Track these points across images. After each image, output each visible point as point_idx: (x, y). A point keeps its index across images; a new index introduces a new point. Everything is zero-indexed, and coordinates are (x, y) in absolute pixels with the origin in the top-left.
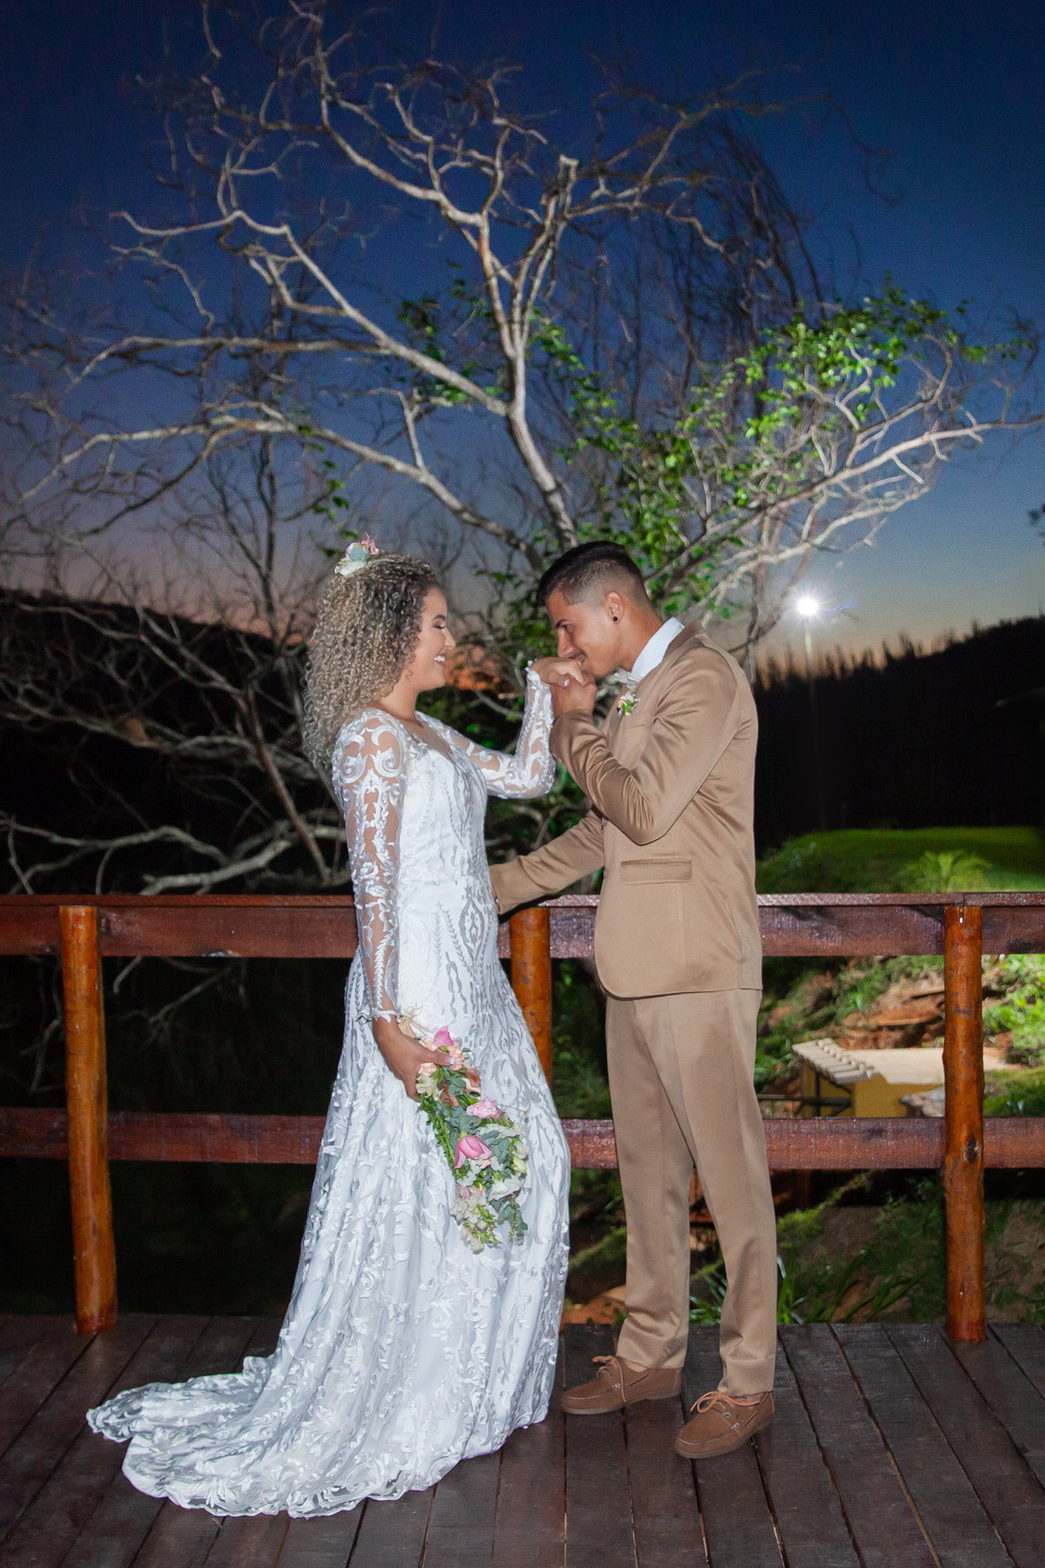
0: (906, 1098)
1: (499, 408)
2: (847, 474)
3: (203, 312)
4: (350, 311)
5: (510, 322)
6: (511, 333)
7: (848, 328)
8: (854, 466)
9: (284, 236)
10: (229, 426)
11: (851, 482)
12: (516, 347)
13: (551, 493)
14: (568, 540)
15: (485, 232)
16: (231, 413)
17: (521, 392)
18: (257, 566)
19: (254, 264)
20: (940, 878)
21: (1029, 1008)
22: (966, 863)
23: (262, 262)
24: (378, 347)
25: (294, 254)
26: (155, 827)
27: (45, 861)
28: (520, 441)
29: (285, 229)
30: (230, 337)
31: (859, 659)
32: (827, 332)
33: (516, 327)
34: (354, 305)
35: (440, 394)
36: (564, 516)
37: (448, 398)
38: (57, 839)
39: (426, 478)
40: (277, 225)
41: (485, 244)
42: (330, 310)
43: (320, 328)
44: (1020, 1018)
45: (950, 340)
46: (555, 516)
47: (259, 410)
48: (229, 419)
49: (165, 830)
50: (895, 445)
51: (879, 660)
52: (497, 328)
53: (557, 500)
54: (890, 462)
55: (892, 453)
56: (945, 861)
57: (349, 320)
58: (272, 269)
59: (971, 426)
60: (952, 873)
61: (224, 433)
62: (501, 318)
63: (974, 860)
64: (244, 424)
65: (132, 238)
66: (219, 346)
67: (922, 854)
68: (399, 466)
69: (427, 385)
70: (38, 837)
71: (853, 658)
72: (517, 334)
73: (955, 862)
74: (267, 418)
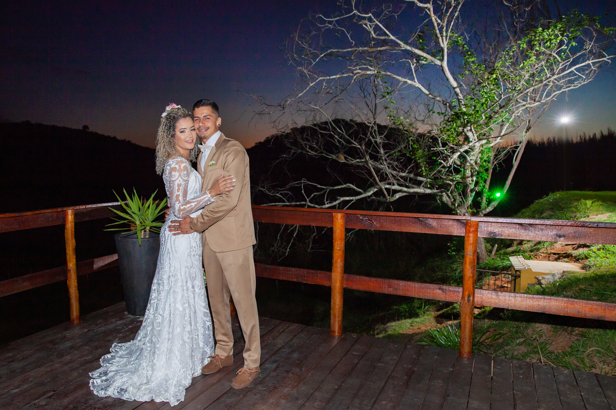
0: (537, 277)
1: (438, 63)
2: (555, 77)
3: (351, 41)
4: (392, 37)
5: (442, 36)
6: (442, 39)
7: (556, 27)
8: (558, 74)
9: (370, 17)
10: (359, 73)
11: (558, 80)
12: (444, 44)
13: (456, 88)
14: (461, 102)
15: (432, 9)
16: (360, 69)
17: (446, 57)
18: (372, 112)
19: (364, 26)
20: (586, 207)
21: (598, 252)
22: (596, 203)
23: (366, 25)
24: (401, 47)
25: (374, 22)
26: (345, 184)
27: (317, 192)
28: (446, 73)
29: (370, 15)
30: (359, 48)
31: (592, 137)
32: (548, 29)
33: (444, 38)
34: (393, 36)
35: (423, 60)
36: (460, 95)
37: (425, 61)
38: (319, 186)
39: (418, 85)
40: (368, 14)
41: (432, 13)
42: (386, 37)
43: (385, 42)
44: (593, 255)
45: (597, 26)
46: (457, 95)
47: (367, 68)
48: (359, 71)
49: (348, 184)
50: (574, 66)
51: (598, 136)
52: (438, 38)
53: (458, 90)
54: (572, 71)
55: (573, 69)
56: (589, 202)
57: (392, 40)
58: (369, 27)
59: (605, 57)
60: (591, 206)
61: (358, 75)
62: (439, 35)
63: (600, 203)
64: (363, 72)
65: (324, 22)
66: (356, 50)
67: (580, 200)
68: (409, 82)
69: (418, 58)
70: (314, 185)
71: (590, 136)
72: (445, 40)
73: (593, 203)
74: (370, 70)
